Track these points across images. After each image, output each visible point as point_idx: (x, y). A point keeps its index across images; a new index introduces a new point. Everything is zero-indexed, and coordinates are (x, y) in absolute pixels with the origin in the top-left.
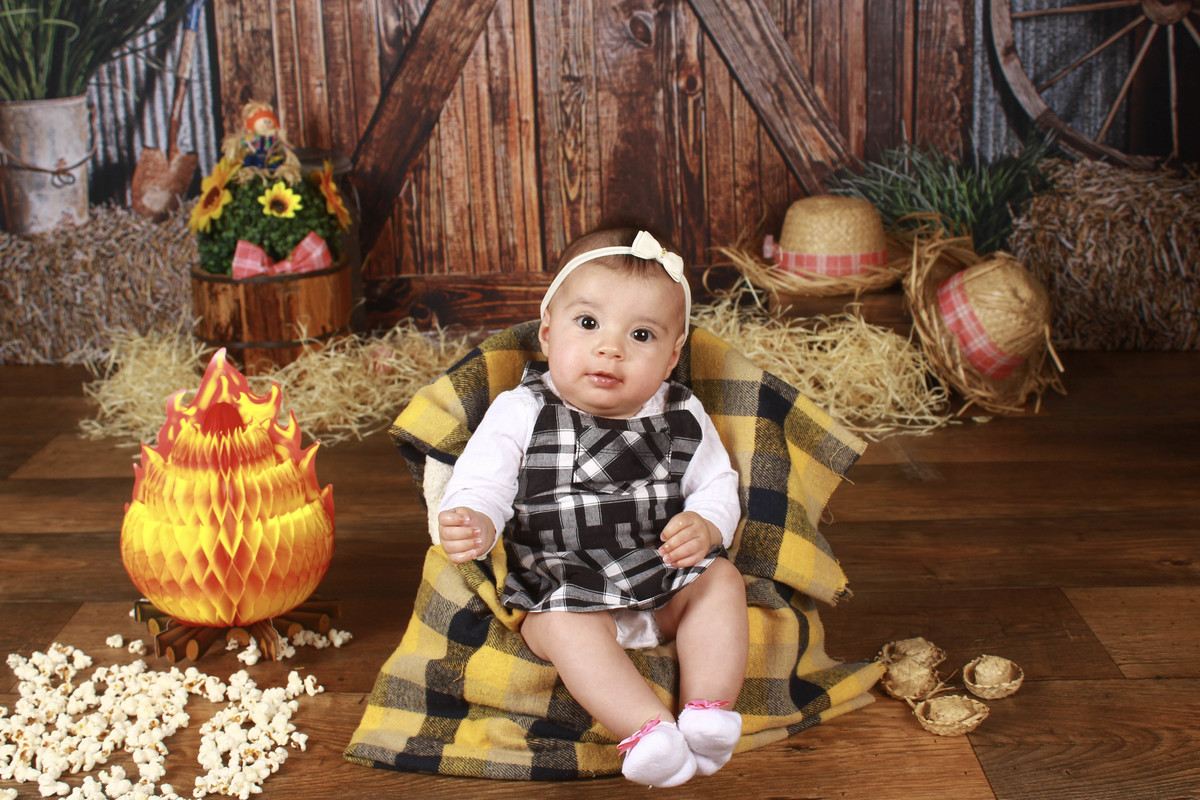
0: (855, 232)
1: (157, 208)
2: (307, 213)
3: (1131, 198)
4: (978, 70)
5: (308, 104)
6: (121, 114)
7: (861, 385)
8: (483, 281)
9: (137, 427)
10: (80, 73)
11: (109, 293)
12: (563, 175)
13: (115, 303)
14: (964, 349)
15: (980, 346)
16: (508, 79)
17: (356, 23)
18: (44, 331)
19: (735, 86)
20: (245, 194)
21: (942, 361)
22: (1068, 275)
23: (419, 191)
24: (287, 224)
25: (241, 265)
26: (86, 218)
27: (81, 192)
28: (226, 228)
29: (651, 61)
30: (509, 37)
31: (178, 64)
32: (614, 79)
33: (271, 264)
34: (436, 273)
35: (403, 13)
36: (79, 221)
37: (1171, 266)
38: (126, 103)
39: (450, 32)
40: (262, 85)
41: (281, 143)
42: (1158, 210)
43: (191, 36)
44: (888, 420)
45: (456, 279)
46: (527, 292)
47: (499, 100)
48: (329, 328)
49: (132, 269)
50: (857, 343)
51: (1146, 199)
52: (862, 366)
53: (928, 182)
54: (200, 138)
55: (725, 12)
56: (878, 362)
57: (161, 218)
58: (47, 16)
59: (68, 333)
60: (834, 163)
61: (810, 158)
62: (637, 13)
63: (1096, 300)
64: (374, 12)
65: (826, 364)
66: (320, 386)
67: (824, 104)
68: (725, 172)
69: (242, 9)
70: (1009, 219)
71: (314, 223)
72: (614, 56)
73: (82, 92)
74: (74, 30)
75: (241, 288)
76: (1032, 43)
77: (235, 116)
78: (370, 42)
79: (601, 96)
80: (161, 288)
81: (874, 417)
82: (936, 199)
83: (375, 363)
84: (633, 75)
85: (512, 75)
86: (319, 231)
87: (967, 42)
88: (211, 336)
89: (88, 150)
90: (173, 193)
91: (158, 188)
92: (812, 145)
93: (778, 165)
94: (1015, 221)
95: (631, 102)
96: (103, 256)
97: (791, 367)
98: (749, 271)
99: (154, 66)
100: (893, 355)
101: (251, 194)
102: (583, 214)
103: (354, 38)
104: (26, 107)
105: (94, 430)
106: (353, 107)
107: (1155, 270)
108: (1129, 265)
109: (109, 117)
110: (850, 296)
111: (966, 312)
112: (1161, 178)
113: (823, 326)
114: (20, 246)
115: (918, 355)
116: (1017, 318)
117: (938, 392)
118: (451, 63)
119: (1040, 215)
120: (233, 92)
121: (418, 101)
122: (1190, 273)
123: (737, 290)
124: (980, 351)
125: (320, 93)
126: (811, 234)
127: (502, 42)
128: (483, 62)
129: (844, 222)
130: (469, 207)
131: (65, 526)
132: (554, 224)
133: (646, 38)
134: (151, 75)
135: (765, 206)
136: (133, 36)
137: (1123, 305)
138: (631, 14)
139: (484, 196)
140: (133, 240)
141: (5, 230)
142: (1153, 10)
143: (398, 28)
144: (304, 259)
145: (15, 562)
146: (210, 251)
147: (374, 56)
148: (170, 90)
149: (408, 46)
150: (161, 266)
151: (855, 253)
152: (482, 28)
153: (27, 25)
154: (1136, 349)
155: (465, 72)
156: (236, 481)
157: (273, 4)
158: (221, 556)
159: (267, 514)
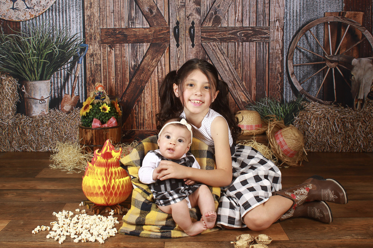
0: (253, 119)
1: (67, 110)
2: (111, 112)
3: (324, 112)
4: (285, 78)
5: (110, 84)
6: (59, 85)
10: (49, 74)
11: (53, 133)
13: (54, 135)
14: (282, 149)
15: (286, 148)
17: (123, 63)
18: (34, 142)
21: (276, 152)
22: (309, 132)
23: (138, 107)
24: (107, 114)
25: (94, 125)
26: (48, 112)
27: (47, 105)
28: (90, 115)
30: (164, 68)
31: (76, 72)
33: (102, 125)
34: (142, 129)
35: (136, 61)
36: (46, 113)
37: (335, 129)
38: (61, 82)
39: (148, 66)
40: (98, 78)
41: (105, 93)
42: (332, 115)
43: (79, 65)
45: (147, 131)
48: (116, 142)
49: (59, 126)
51: (328, 112)
53: (272, 107)
55: (220, 62)
57: (68, 113)
58: (41, 59)
59: (41, 143)
61: (241, 100)
63: (317, 139)
64: (128, 60)
67: (245, 86)
69: (94, 59)
70: (294, 117)
71: (113, 114)
73: (49, 79)
74: (49, 63)
75: (94, 131)
76: (298, 72)
78: (127, 68)
80: (67, 131)
82: (274, 111)
83: (128, 151)
86: (114, 116)
87: (282, 71)
88: (85, 143)
89: (50, 94)
90: (72, 106)
91: (68, 105)
92: (242, 97)
93: (233, 102)
94: (295, 118)
96: (52, 122)
99: (69, 73)
100: (264, 150)
101: (97, 106)
103: (123, 67)
104: (34, 83)
105: (54, 167)
106: (122, 85)
107: (331, 131)
108: (325, 130)
109: (56, 85)
110: (253, 135)
111: (282, 140)
112: (332, 107)
114: (29, 119)
115: (270, 150)
116: (295, 141)
117: (275, 160)
118: (148, 74)
119: (301, 116)
120: (90, 80)
121: (139, 84)
122: (340, 132)
125: (113, 81)
127: (162, 69)
128: (156, 74)
129: (251, 116)
130: (152, 111)
134: (68, 75)
136: (64, 65)
137: (323, 140)
139: (156, 109)
140: (60, 118)
141: (25, 115)
142: (328, 64)
143: (134, 65)
144: (110, 123)
145: (45, 195)
146: (85, 121)
147: (128, 72)
148: (73, 79)
149: (137, 69)
150: (68, 125)
151: (254, 125)
152: (157, 65)
153: (36, 61)
154: (327, 152)
155: (152, 77)
157: (102, 58)
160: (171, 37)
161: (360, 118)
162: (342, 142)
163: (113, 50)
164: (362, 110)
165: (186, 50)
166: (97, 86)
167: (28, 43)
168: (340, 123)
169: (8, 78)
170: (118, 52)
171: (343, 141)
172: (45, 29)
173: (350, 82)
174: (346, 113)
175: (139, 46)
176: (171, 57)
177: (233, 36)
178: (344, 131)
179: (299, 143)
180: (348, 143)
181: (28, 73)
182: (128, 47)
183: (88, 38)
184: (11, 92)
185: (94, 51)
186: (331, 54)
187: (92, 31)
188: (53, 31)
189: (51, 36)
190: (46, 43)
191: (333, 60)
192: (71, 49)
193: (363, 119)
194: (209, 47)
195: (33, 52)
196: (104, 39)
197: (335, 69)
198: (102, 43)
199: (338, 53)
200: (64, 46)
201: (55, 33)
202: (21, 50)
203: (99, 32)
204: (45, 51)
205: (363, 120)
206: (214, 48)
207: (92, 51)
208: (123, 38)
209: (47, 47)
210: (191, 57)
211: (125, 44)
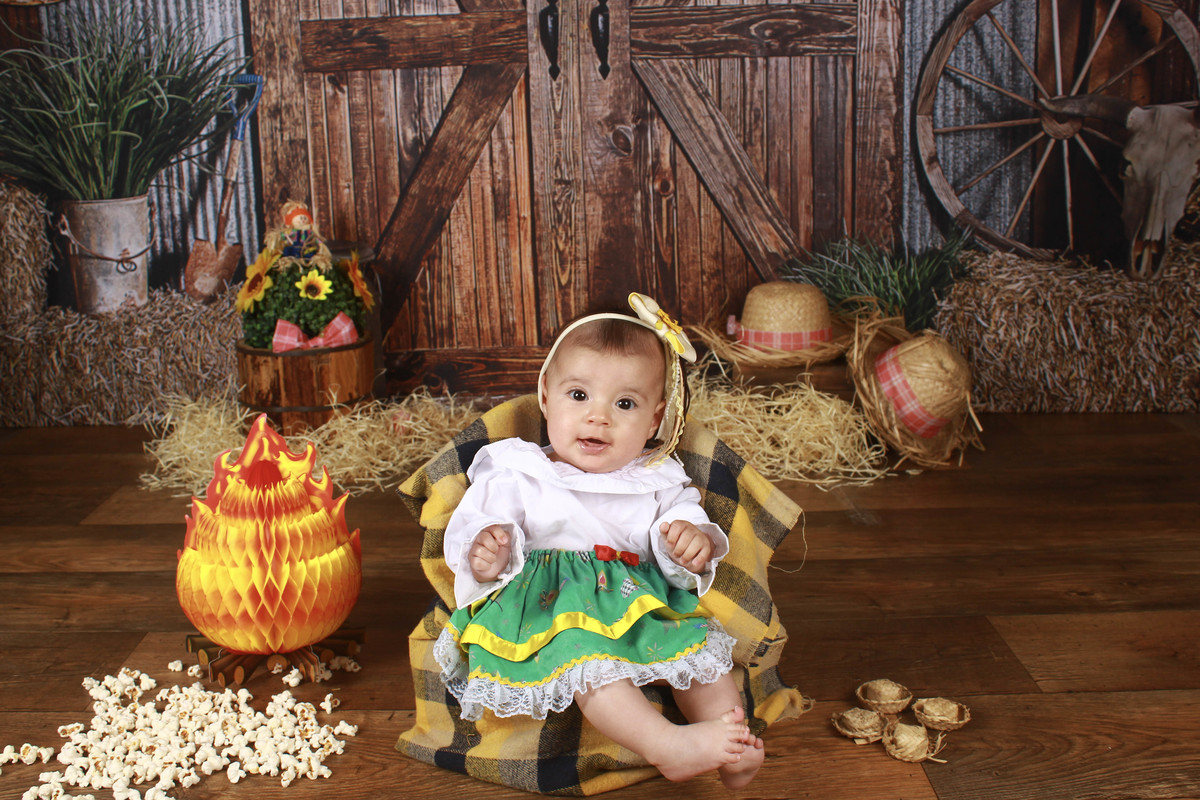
0: (806, 313)
1: (207, 291)
2: (337, 297)
3: (1035, 284)
4: (906, 176)
5: (337, 203)
6: (177, 211)
7: (812, 443)
8: (486, 354)
9: (189, 479)
10: (143, 177)
11: (165, 364)
12: (556, 263)
13: (170, 373)
14: (898, 413)
15: (912, 409)
16: (509, 182)
17: (379, 135)
18: (109, 397)
19: (702, 188)
20: (284, 280)
21: (880, 422)
22: (984, 349)
23: (432, 277)
24: (320, 306)
25: (280, 341)
26: (146, 300)
27: (141, 277)
28: (267, 309)
29: (631, 167)
30: (510, 146)
31: (227, 169)
32: (599, 182)
33: (305, 340)
34: (446, 347)
35: (420, 126)
36: (140, 303)
37: (1069, 340)
38: (181, 202)
39: (460, 143)
40: (298, 186)
41: (315, 236)
42: (1057, 294)
43: (238, 145)
44: (835, 473)
45: (464, 353)
46: (524, 363)
47: (501, 199)
48: (355, 395)
49: (185, 343)
50: (808, 407)
51: (1047, 285)
52: (813, 427)
53: (866, 270)
54: (244, 232)
55: (693, 126)
56: (826, 423)
57: (210, 300)
58: (115, 128)
59: (129, 398)
60: (786, 254)
61: (765, 249)
62: (618, 127)
63: (1008, 370)
64: (394, 125)
65: (782, 425)
66: (348, 444)
67: (777, 203)
68: (693, 262)
70: (935, 302)
71: (343, 304)
72: (599, 163)
73: (143, 193)
74: (138, 140)
75: (280, 360)
76: (951, 154)
77: (275, 213)
78: (392, 151)
79: (587, 195)
80: (209, 360)
81: (823, 470)
82: (873, 284)
83: (395, 425)
84: (615, 179)
85: (512, 179)
86: (348, 312)
87: (897, 152)
88: (254, 402)
89: (148, 242)
90: (221, 278)
91: (208, 274)
92: (768, 239)
93: (738, 256)
94: (938, 303)
95: (613, 201)
96: (160, 332)
97: (752, 427)
98: (715, 346)
99: (206, 170)
100: (839, 417)
101: (289, 279)
102: (572, 297)
103: (377, 148)
104: (95, 206)
105: (153, 482)
106: (375, 205)
107: (1056, 345)
108: (1034, 343)
109: (166, 213)
110: (802, 367)
111: (900, 381)
112: (1059, 267)
113: (778, 393)
114: (88, 324)
115: (859, 417)
116: (943, 386)
117: (877, 449)
118: (460, 169)
119: (960, 299)
120: (273, 193)
121: (431, 201)
122: (1085, 347)
123: (705, 362)
124: (912, 413)
125: (347, 193)
126: (768, 314)
127: (504, 150)
128: (487, 168)
129: (796, 304)
130: (475, 290)
131: (129, 566)
132: (548, 305)
133: (627, 147)
134: (203, 178)
135: (727, 290)
136: (188, 145)
137: (1030, 374)
138: (613, 128)
139: (488, 282)
140: (186, 319)
141: (75, 310)
142: (1050, 127)
143: (415, 139)
144: (334, 335)
145: (87, 597)
146: (254, 328)
147: (394, 162)
148: (219, 190)
149: (424, 154)
150: (210, 341)
151: (806, 331)
152: (487, 139)
153: (97, 136)
154: (1041, 412)
155: (472, 176)
156: (280, 528)
157: (308, 118)
158: (271, 592)
159: (308, 555)
160: (531, 45)
161: (1148, 301)
162: (1089, 381)
163: (342, 91)
164: (1155, 277)
165: (583, 88)
167: (68, 77)
168: (1085, 319)
169: (15, 192)
170: (359, 99)
171: (1093, 378)
172: (122, 29)
173: (1119, 185)
174: (1103, 285)
175: (429, 76)
176: (532, 110)
177: (736, 37)
178: (1097, 346)
179: (955, 391)
180: (1108, 385)
181: (76, 174)
182: (392, 82)
183: (263, 55)
184: (26, 237)
185: (282, 97)
186: (1060, 92)
187: (274, 31)
188: (147, 34)
189: (142, 50)
190: (126, 76)
191: (1064, 114)
192: (207, 92)
193: (1160, 305)
194: (658, 74)
195: (86, 106)
196: (314, 58)
197: (1072, 143)
198: (307, 71)
199: (1083, 90)
200: (187, 83)
201: (152, 40)
202: (49, 101)
203: (296, 33)
204: (126, 102)
205: (1160, 310)
206: (674, 77)
207: (277, 99)
208: (374, 51)
209: (132, 89)
210: (598, 109)
211: (381, 72)
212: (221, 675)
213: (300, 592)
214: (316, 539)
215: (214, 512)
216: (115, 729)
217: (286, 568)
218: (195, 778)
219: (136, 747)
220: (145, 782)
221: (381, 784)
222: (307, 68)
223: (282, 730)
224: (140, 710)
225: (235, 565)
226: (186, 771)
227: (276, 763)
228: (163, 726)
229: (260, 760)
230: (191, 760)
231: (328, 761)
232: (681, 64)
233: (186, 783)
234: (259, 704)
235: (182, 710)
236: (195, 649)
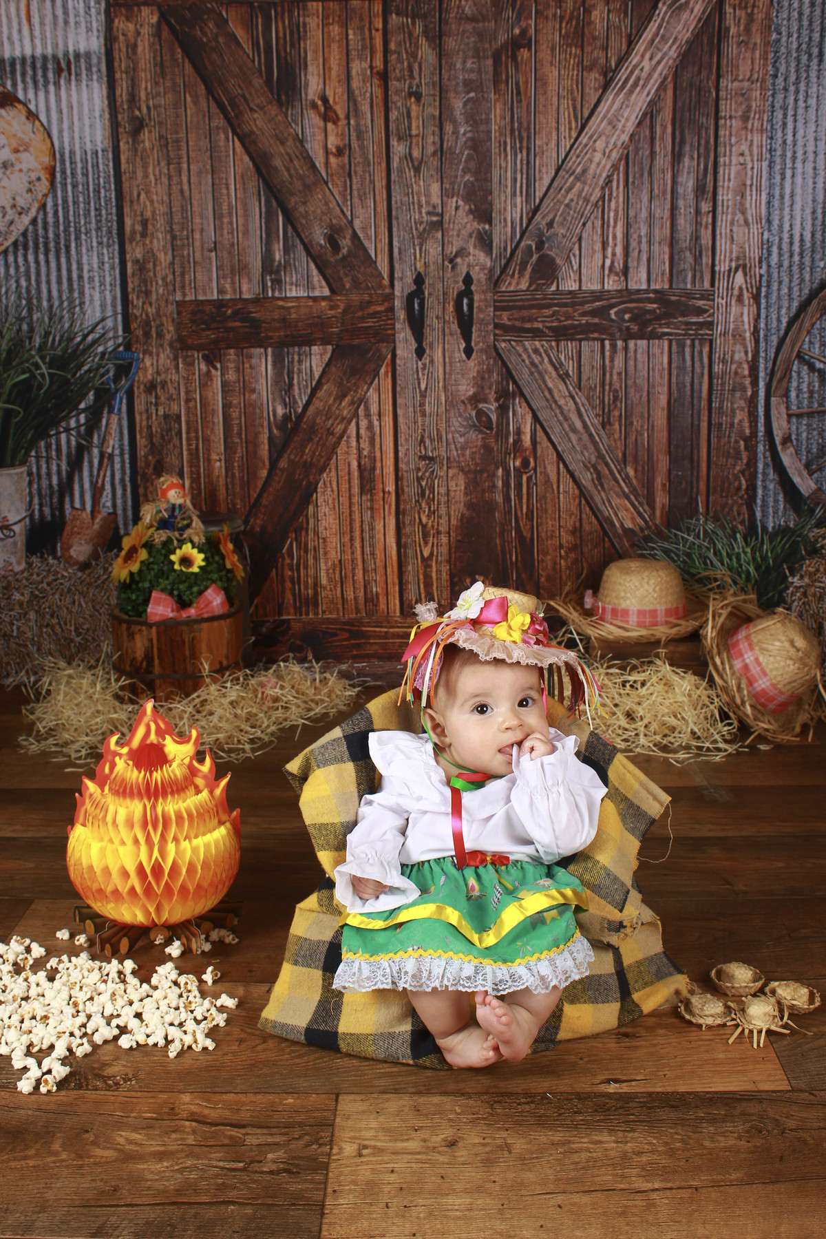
0: (660, 589)
1: (81, 558)
2: (209, 568)
4: (760, 456)
5: (209, 475)
6: (55, 481)
7: (666, 718)
8: (350, 623)
9: (66, 743)
10: (23, 447)
11: (40, 627)
12: (419, 537)
13: (45, 636)
14: (750, 689)
15: (763, 686)
16: (375, 457)
17: (251, 410)
19: (561, 466)
20: (159, 552)
21: (733, 698)
23: (299, 548)
24: (193, 577)
25: (155, 611)
26: (23, 566)
27: (19, 543)
28: (142, 579)
29: (493, 444)
30: (376, 423)
31: (103, 441)
32: (461, 459)
33: (178, 611)
34: (311, 616)
35: (289, 403)
36: (18, 568)
38: (59, 472)
39: (328, 419)
40: (172, 459)
41: (189, 509)
43: (114, 419)
44: (687, 748)
45: (329, 621)
46: (386, 632)
47: (366, 474)
48: (225, 663)
50: (663, 682)
52: (667, 702)
53: (719, 546)
54: (119, 502)
55: (553, 405)
56: (680, 699)
57: (85, 566)
60: (642, 530)
61: (622, 525)
62: (480, 406)
64: (265, 401)
65: (637, 700)
66: (219, 711)
67: (634, 481)
68: (552, 536)
69: (157, 397)
70: (786, 578)
71: (215, 576)
72: (462, 440)
73: (23, 463)
74: (19, 413)
75: (154, 629)
76: (804, 435)
77: (149, 484)
78: (262, 426)
79: (451, 472)
80: (83, 624)
81: (677, 744)
82: (726, 560)
83: (263, 693)
84: (477, 456)
85: (378, 455)
86: (219, 583)
87: (751, 433)
88: (128, 668)
89: (27, 510)
90: (95, 546)
91: (83, 542)
92: (624, 515)
93: (596, 531)
94: (790, 579)
95: (476, 477)
96: (36, 596)
97: (608, 701)
98: (573, 621)
99: (83, 442)
100: (692, 693)
101: (163, 552)
102: (434, 569)
103: (249, 422)
105: (31, 745)
106: (246, 478)
109: (45, 483)
110: (657, 643)
111: (752, 658)
113: (634, 668)
115: (712, 693)
116: (794, 664)
117: (730, 724)
118: (328, 444)
119: (811, 575)
120: (148, 465)
121: (299, 475)
123: (563, 636)
124: (763, 690)
125: (219, 466)
126: (625, 591)
127: (370, 427)
128: (354, 444)
129: (652, 582)
130: (340, 561)
131: (13, 831)
132: (410, 577)
133: (489, 425)
134: (81, 450)
135: (585, 564)
136: (67, 418)
138: (476, 406)
139: (353, 553)
140: (61, 584)
143: (285, 415)
144: (206, 606)
146: (129, 598)
147: (264, 437)
148: (96, 462)
149: (293, 429)
150: (84, 605)
151: (661, 607)
152: (354, 416)
155: (339, 452)
156: (166, 808)
157: (182, 394)
158: (157, 870)
159: (192, 835)
160: (398, 326)
163: (216, 368)
165: (448, 368)
166: (165, 487)
170: (231, 376)
172: (7, 307)
175: (299, 355)
176: (398, 389)
177: (596, 321)
179: (806, 669)
182: (264, 360)
183: (140, 333)
185: (158, 373)
187: (151, 311)
188: (30, 311)
190: (10, 351)
192: (86, 368)
194: (520, 356)
196: (189, 336)
198: (182, 349)
200: (67, 359)
201: (35, 317)
203: (172, 313)
204: (9, 376)
206: (536, 359)
207: (153, 375)
208: (247, 330)
209: (14, 364)
210: (462, 388)
211: (253, 350)
212: (108, 946)
213: (184, 871)
214: (199, 820)
215: (103, 791)
216: (10, 997)
217: (171, 847)
218: (87, 1048)
219: (31, 1015)
220: (41, 1050)
221: (262, 1057)
222: (182, 346)
223: (166, 1001)
224: (32, 979)
225: (123, 843)
226: (79, 1041)
227: (163, 1035)
228: (55, 994)
229: (148, 1031)
230: (83, 1029)
231: (212, 1033)
232: (543, 346)
233: (79, 1052)
234: (144, 975)
235: (72, 980)
236: (83, 920)
